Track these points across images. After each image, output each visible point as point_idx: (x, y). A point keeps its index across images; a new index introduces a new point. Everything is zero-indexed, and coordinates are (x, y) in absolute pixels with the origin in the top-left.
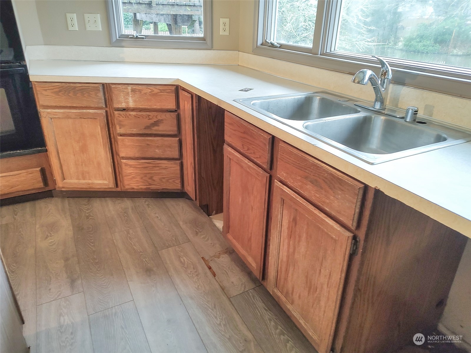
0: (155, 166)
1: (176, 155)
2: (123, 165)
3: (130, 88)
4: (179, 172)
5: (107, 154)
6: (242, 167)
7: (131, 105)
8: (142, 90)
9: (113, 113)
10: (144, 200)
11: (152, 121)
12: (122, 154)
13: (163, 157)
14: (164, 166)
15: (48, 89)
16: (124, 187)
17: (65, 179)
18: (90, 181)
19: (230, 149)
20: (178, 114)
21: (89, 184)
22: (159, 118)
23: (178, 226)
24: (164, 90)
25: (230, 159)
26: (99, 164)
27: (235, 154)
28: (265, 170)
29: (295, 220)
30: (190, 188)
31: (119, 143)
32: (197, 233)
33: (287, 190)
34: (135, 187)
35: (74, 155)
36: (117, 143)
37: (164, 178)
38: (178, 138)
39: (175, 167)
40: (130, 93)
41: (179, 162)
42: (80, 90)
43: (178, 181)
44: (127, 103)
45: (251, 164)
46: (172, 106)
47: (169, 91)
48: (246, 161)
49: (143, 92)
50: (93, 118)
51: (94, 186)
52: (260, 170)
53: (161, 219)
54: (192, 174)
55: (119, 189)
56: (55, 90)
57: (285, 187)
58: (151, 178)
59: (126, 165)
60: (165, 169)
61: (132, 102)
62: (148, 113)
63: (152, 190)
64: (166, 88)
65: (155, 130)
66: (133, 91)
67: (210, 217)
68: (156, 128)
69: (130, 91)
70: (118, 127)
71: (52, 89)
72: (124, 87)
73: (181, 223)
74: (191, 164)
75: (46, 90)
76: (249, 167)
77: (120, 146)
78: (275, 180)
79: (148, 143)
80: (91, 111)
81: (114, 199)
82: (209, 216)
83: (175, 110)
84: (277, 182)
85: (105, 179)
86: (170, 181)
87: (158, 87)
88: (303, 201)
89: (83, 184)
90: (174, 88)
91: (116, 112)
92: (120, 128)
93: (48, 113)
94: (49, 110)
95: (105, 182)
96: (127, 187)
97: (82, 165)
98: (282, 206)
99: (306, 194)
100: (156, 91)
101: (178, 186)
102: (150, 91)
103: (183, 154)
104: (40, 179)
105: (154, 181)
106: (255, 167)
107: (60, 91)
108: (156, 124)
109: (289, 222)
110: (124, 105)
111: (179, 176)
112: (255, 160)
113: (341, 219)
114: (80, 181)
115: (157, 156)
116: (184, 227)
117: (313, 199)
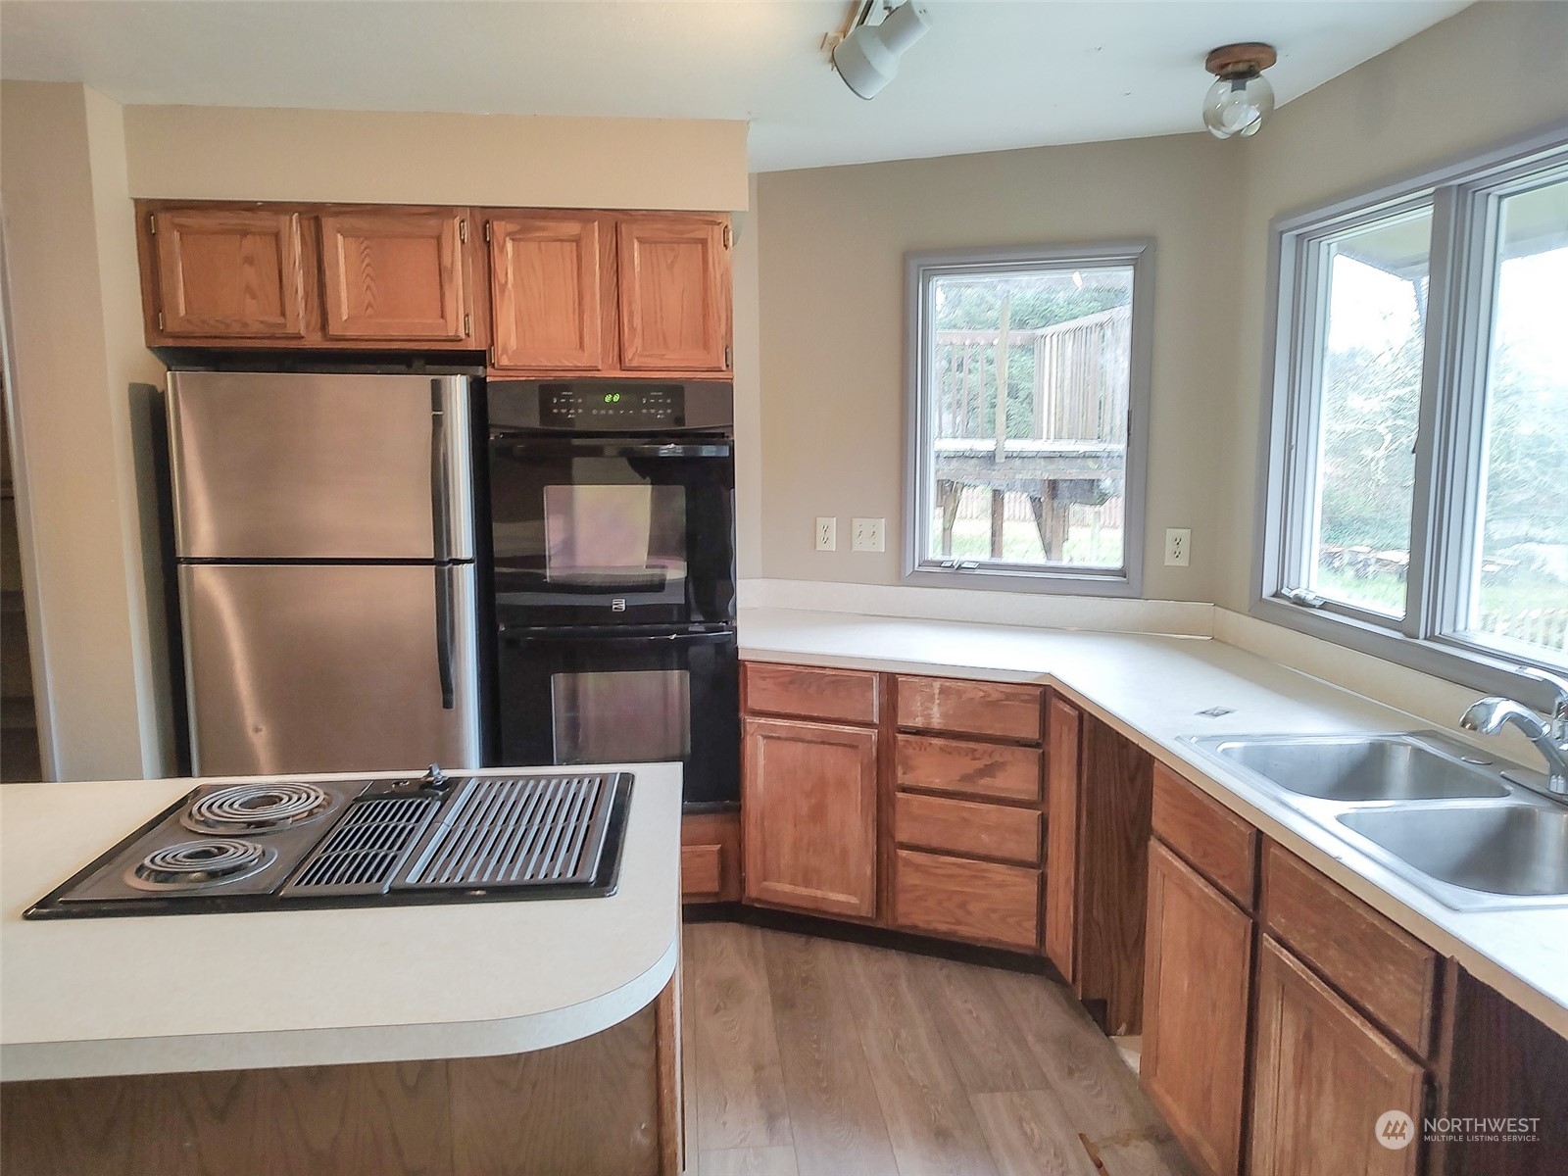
0: (975, 877)
1: (1030, 852)
2: (900, 864)
3: (937, 684)
4: (1034, 899)
5: (866, 831)
6: (1190, 896)
7: (936, 721)
8: (965, 692)
9: (895, 738)
10: (938, 963)
11: (979, 764)
12: (902, 836)
13: (997, 854)
14: (999, 878)
15: (770, 677)
16: (895, 919)
17: (765, 880)
18: (819, 893)
19: (1164, 851)
20: (1043, 752)
21: (815, 899)
22: (997, 758)
23: (1021, 1042)
24: (1013, 695)
25: (1164, 875)
26: (844, 852)
27: (1176, 863)
28: (1242, 909)
29: (1308, 1038)
30: (1060, 946)
31: (898, 807)
32: (1071, 1072)
33: (1289, 959)
34: (921, 925)
35: (795, 826)
36: (894, 808)
37: (994, 911)
38: (1040, 812)
39: (1024, 886)
40: (936, 696)
41: (1035, 872)
42: (833, 682)
43: (1031, 924)
44: (929, 717)
45: (1210, 891)
46: (1031, 732)
47: (1027, 697)
48: (1201, 883)
49: (965, 697)
50: (851, 745)
51: (825, 907)
52: (1230, 907)
53: (978, 1017)
54: (1068, 908)
55: (881, 925)
56: (781, 679)
57: (1285, 952)
58: (962, 905)
59: (908, 863)
60: (1001, 885)
61: (938, 715)
62: (972, 745)
63: (962, 937)
64: (1020, 689)
65: (984, 785)
66: (942, 691)
67: (1112, 1040)
68: (986, 781)
69: (937, 691)
70: (900, 771)
71: (775, 678)
72: (925, 681)
73: (1030, 1038)
74: (1068, 881)
75: (764, 678)
76: (1207, 897)
77: (898, 817)
78: (1265, 934)
79: (965, 815)
80: (847, 729)
81: (866, 949)
82: (1108, 1035)
83: (1038, 743)
84: (1267, 940)
85: (854, 894)
86: (1011, 920)
87: (1002, 687)
88: (1322, 989)
89: (803, 897)
90: (1038, 692)
91: (900, 737)
92: (904, 773)
93: (760, 725)
94: (762, 721)
95: (854, 900)
96: (902, 921)
97: (808, 851)
98: (1280, 1002)
99: (1327, 971)
100: (995, 696)
101: (1031, 939)
102: (982, 694)
103: (1049, 853)
104: (716, 872)
105: (969, 913)
106: (1221, 900)
107: (791, 682)
108: (988, 771)
109: (1297, 1043)
110: (919, 722)
111: (1034, 910)
112: (1220, 882)
113: (1398, 1031)
114: (797, 888)
115: (982, 851)
116: (1037, 1049)
117: (1342, 983)
